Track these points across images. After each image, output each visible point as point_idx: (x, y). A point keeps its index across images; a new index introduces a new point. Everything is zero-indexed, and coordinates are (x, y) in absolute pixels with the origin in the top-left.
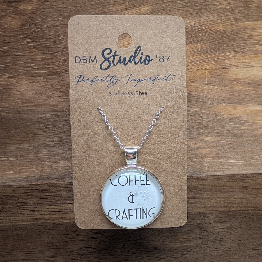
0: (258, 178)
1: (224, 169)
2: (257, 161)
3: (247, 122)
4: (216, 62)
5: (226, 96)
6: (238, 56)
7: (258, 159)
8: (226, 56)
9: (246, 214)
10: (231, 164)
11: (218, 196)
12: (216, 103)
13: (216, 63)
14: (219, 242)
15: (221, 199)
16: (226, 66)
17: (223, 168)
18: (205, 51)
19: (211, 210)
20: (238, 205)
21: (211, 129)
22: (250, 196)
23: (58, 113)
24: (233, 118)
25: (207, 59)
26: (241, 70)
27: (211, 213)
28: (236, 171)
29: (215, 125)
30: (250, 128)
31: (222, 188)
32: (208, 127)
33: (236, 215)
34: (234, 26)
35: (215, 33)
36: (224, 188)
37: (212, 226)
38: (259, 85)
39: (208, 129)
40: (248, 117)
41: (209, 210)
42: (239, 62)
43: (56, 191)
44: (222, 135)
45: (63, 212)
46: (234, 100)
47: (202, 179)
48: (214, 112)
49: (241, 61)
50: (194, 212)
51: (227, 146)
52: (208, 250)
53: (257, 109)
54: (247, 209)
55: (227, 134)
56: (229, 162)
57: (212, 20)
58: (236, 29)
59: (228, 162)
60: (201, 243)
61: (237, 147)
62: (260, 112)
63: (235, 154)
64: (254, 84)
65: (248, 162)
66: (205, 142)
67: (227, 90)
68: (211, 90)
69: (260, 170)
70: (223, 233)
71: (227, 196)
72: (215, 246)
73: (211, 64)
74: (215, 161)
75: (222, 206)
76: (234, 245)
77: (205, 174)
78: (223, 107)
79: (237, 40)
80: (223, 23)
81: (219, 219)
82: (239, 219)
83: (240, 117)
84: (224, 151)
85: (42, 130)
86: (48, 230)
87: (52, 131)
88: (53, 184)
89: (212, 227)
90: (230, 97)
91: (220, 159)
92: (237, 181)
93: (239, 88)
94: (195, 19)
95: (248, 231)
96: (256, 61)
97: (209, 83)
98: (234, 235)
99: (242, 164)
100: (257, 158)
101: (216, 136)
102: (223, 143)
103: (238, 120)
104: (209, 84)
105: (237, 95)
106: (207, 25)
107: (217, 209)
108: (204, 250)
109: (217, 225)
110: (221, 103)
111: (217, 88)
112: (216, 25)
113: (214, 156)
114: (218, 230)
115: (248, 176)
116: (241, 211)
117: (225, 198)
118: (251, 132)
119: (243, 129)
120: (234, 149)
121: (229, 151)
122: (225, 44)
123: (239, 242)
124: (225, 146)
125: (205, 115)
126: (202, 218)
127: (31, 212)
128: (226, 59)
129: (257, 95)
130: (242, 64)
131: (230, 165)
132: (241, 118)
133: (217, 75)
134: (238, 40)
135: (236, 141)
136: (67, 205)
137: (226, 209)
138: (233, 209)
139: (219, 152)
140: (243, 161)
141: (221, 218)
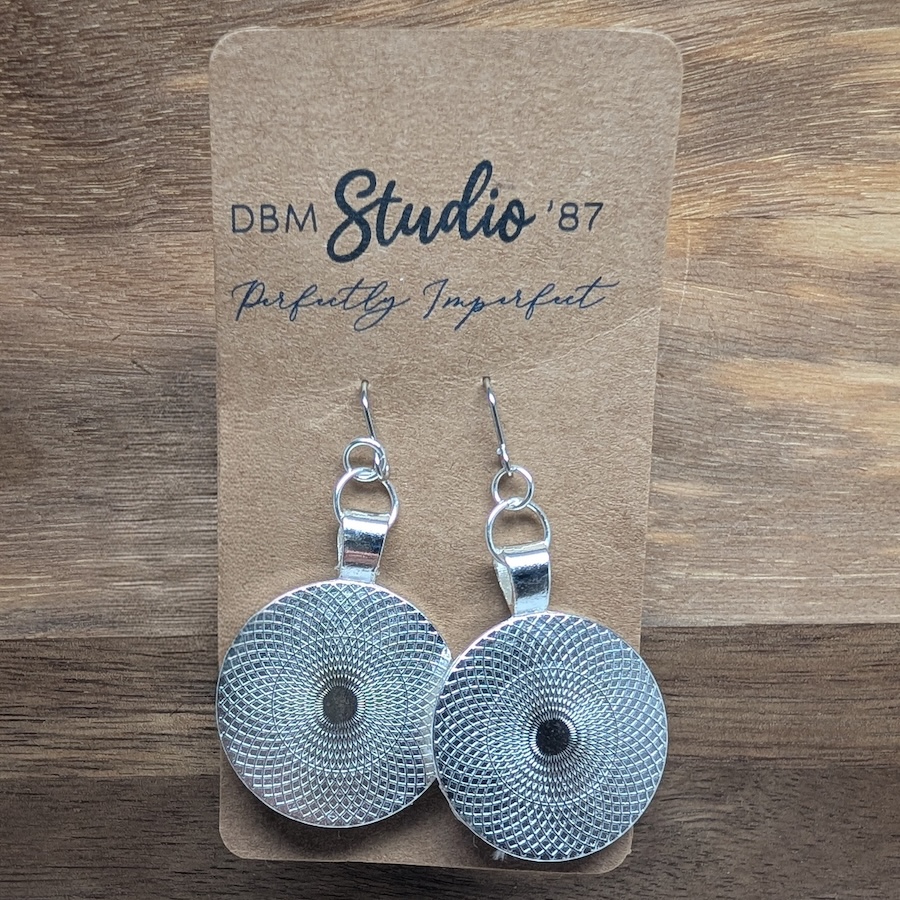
0: (856, 641)
1: (730, 603)
2: (857, 579)
3: (832, 430)
4: (730, 191)
5: (759, 329)
6: (815, 168)
7: (861, 572)
8: (770, 165)
9: (800, 770)
10: (756, 588)
11: (700, 702)
12: (718, 354)
13: (729, 195)
14: (693, 866)
15: (710, 715)
16: (768, 208)
17: (726, 599)
18: (690, 144)
20: (774, 739)
21: (691, 454)
22: (820, 706)
24: (780, 412)
25: (695, 179)
26: (823, 223)
28: (774, 615)
29: (710, 438)
30: (841, 453)
31: (720, 673)
32: (680, 447)
33: (764, 772)
34: (811, 44)
35: (732, 71)
36: (726, 673)
37: (669, 811)
38: (890, 286)
39: (680, 453)
40: (838, 412)
42: (820, 191)
44: (732, 476)
46: (788, 341)
48: (707, 389)
49: (825, 187)
51: (748, 519)
52: (652, 893)
53: (874, 379)
54: (805, 752)
55: (752, 473)
56: (751, 581)
57: (725, 19)
58: (818, 57)
59: (746, 578)
61: (783, 525)
62: (883, 394)
63: (774, 551)
64: (869, 283)
65: (822, 582)
66: (665, 501)
67: (764, 305)
68: (700, 302)
69: (864, 612)
70: (711, 834)
71: (735, 703)
72: (678, 881)
73: (711, 197)
74: (697, 576)
75: (710, 739)
76: (746, 880)
77: (660, 620)
78: (741, 368)
79: (817, 102)
80: (768, 33)
81: (699, 784)
82: (770, 788)
83: (805, 410)
84: (733, 538)
89: (672, 814)
90: (771, 331)
91: (719, 568)
92: (774, 652)
93: (811, 294)
94: (658, 12)
95: (803, 832)
96: (886, 190)
97: (698, 275)
98: (750, 844)
99: (801, 589)
100: (859, 567)
101: (707, 480)
103: (799, 421)
104: (696, 278)
105: (800, 324)
106: (705, 37)
109: (690, 806)
110: (736, 355)
111: (724, 296)
112: (742, 37)
113: (696, 557)
114: (691, 825)
115: (817, 633)
116: (782, 759)
117: (725, 710)
118: (844, 470)
119: (813, 458)
120: (773, 532)
121: (753, 538)
122: (769, 116)
123: (766, 869)
124: (738, 519)
125: (672, 400)
128: (768, 180)
129: (877, 325)
130: (831, 200)
131: (753, 590)
132: (809, 413)
133: (728, 242)
134: (823, 101)
135: (783, 503)
137: (727, 751)
138: (754, 753)
139: (715, 540)
140: (803, 578)
141: (707, 781)
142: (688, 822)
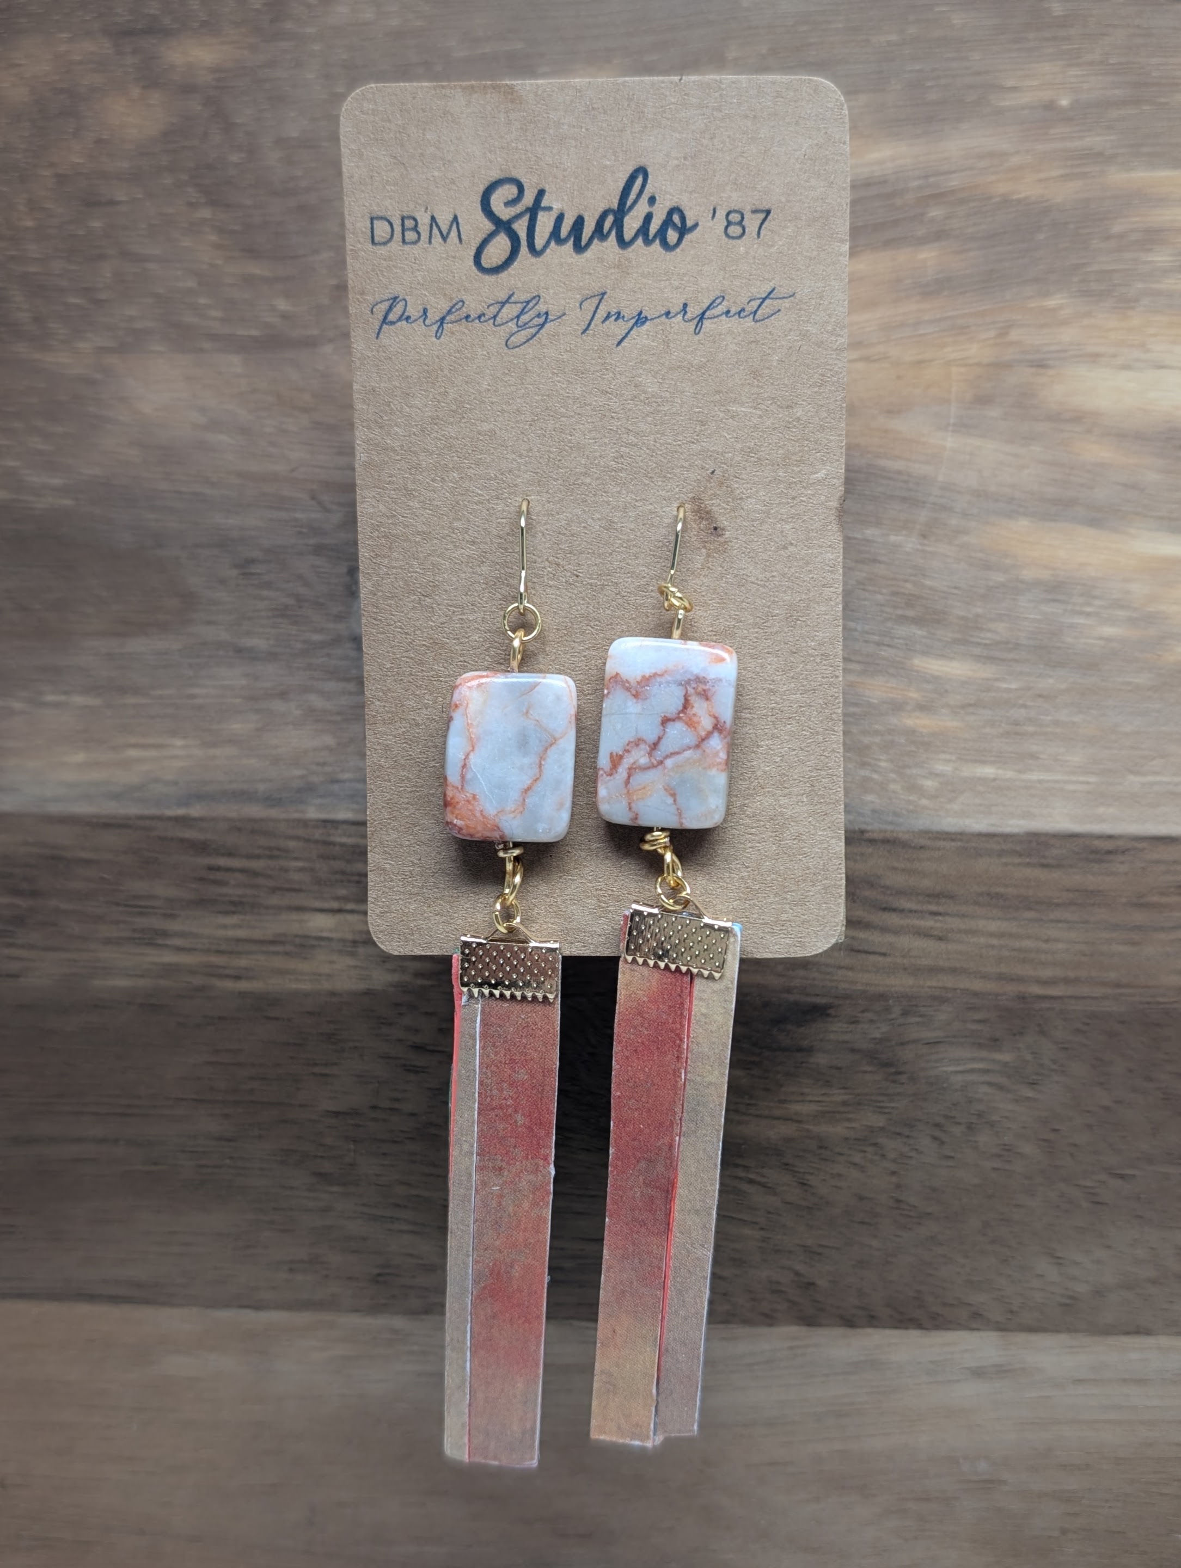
0: (1155, 857)
1: (1005, 806)
2: (1155, 783)
3: (1122, 607)
4: (998, 336)
5: (1036, 489)
9: (1092, 1012)
10: (1035, 788)
11: (970, 924)
12: (988, 514)
14: (963, 1128)
15: (982, 940)
17: (1000, 801)
19: (934, 984)
20: (1060, 973)
22: (1114, 934)
23: (299, 515)
24: (1061, 584)
25: (960, 320)
26: (1105, 376)
27: (934, 998)
28: (1058, 822)
29: (979, 610)
30: (1133, 634)
31: (993, 890)
32: (946, 619)
33: (1049, 1014)
36: (1001, 890)
37: (933, 1058)
39: (946, 626)
40: (1129, 587)
41: (929, 983)
43: (267, 852)
44: (1006, 656)
45: (289, 948)
46: (1067, 504)
47: (904, 845)
48: (976, 554)
50: (859, 987)
51: (1025, 706)
53: (1168, 552)
54: (1098, 991)
56: (1031, 781)
59: (1024, 777)
60: (882, 1129)
63: (1057, 746)
64: (1158, 444)
65: (1114, 784)
66: (928, 682)
67: (1040, 462)
68: (968, 456)
69: (1164, 822)
70: (985, 1089)
72: (945, 1146)
73: (978, 342)
74: (965, 771)
75: (983, 969)
76: (1028, 1148)
77: (921, 822)
78: (1016, 532)
81: (970, 1026)
82: (1057, 1033)
83: (1090, 583)
85: (223, 582)
86: (220, 1018)
87: (265, 593)
88: (255, 821)
89: (937, 1061)
90: (1050, 492)
91: (992, 763)
92: (1058, 866)
93: (1094, 453)
95: (1097, 1090)
97: (965, 426)
98: (1033, 1103)
99: (1090, 792)
100: (1157, 769)
101: (978, 658)
102: (1008, 690)
103: (1084, 595)
104: (963, 429)
107: (965, 983)
108: (894, 1161)
109: (959, 1052)
110: (1010, 517)
113: (964, 748)
114: (959, 1078)
115: (1109, 845)
116: (1070, 997)
117: (1001, 935)
118: (1137, 654)
119: (1101, 638)
123: (1053, 1136)
124: (1014, 705)
126: (893, 1016)
127: (152, 938)
129: (1170, 490)
131: (1032, 792)
132: (1095, 587)
136: (307, 916)
137: (1003, 986)
138: (1037, 990)
139: (988, 730)
140: (1092, 779)
141: (979, 1021)
142: (957, 1072)
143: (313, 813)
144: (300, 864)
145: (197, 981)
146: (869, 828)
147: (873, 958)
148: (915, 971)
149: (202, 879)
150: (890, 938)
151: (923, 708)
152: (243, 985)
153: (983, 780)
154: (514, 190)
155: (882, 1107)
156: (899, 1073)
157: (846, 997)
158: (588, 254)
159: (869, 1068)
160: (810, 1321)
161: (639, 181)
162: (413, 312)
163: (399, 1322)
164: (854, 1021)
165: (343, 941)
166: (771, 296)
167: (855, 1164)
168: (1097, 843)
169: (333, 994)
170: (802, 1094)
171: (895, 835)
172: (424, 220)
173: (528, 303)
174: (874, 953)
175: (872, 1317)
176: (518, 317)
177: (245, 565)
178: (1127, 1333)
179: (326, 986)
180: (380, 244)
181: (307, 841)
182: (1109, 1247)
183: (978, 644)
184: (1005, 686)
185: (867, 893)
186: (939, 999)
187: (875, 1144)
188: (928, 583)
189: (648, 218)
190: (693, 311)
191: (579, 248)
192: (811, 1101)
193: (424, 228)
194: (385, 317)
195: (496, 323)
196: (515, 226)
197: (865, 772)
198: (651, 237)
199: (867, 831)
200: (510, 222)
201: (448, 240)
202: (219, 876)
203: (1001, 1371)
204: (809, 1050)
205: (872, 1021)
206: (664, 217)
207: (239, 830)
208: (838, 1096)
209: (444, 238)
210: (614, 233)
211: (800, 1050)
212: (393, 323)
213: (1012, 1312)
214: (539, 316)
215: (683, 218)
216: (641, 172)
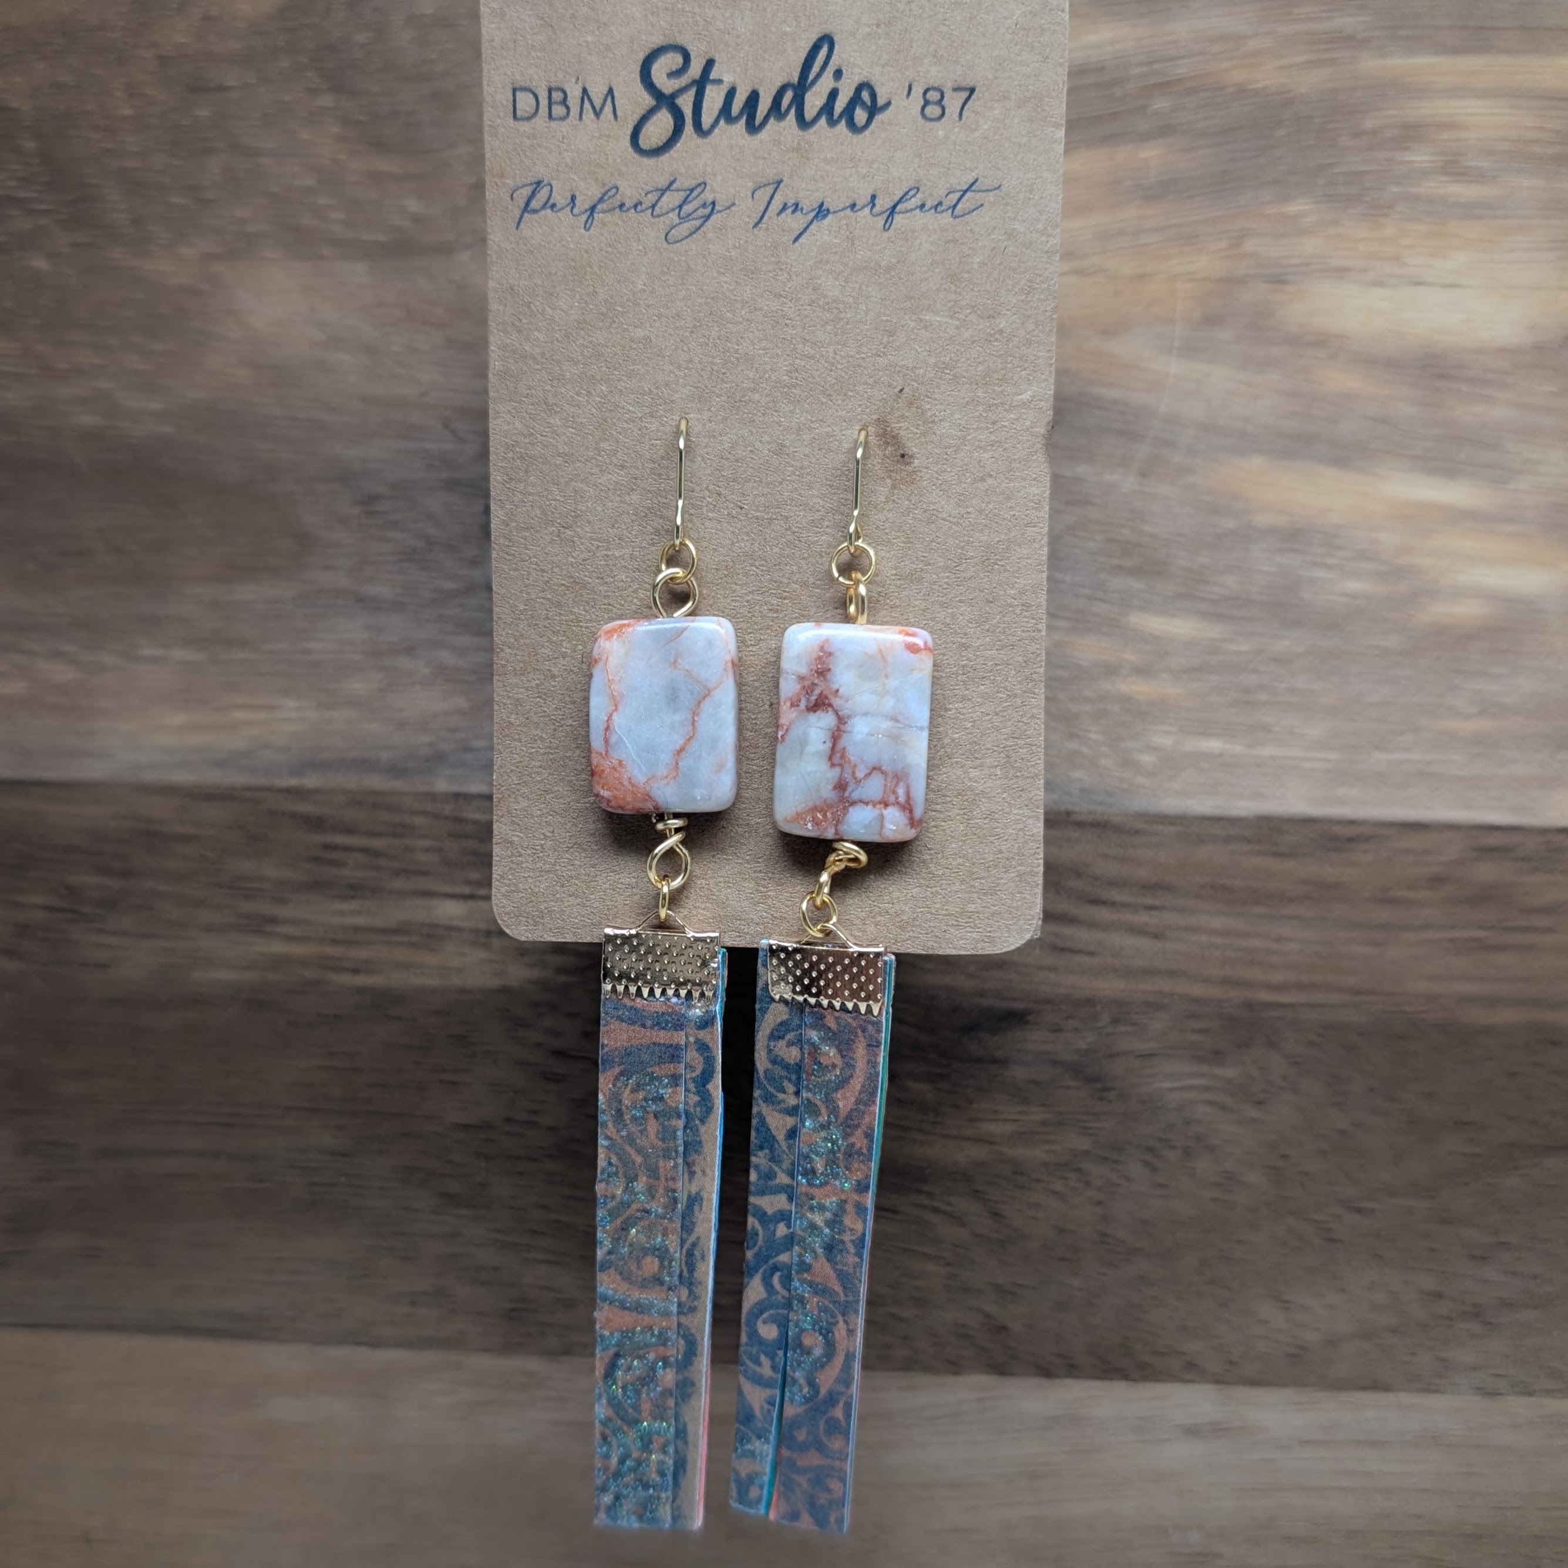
1: (1232, 787)
10: (1268, 766)
11: (1191, 919)
13: (1231, 252)
16: (1281, 270)
17: (1227, 780)
19: (1149, 988)
20: (1292, 977)
23: (430, 446)
24: (1299, 532)
25: (1187, 229)
27: (1148, 1004)
28: (1293, 804)
29: (1206, 561)
30: (1381, 590)
36: (1227, 881)
41: (1142, 987)
43: (390, 830)
45: (414, 938)
47: (1116, 829)
48: (1203, 497)
50: (1063, 991)
51: (1257, 671)
59: (1255, 752)
60: (1087, 1153)
66: (1147, 642)
69: (1413, 806)
70: (1205, 1109)
73: (1207, 253)
74: (1187, 745)
75: (1205, 972)
77: (1136, 803)
78: (1249, 472)
81: (1189, 1036)
82: (1288, 1046)
83: (1333, 531)
85: (342, 521)
86: (335, 1016)
87: (390, 534)
88: (377, 793)
91: (1218, 737)
92: (1292, 855)
98: (1258, 1125)
99: (1329, 771)
100: (1405, 744)
101: (1203, 616)
102: (1238, 653)
107: (1184, 987)
108: (1100, 1189)
109: (1176, 1066)
111: (1225, 378)
114: (1177, 1095)
116: (1304, 1005)
119: (1344, 594)
120: (1291, 692)
123: (1281, 1162)
126: (1101, 1024)
127: (259, 925)
128: (1280, 237)
131: (1264, 770)
136: (436, 902)
137: (1227, 991)
138: (1266, 996)
139: (1214, 698)
140: (1333, 756)
141: (1200, 1031)
142: (1171, 1089)
143: (442, 785)
144: (427, 843)
145: (310, 974)
146: (1077, 809)
147: (1079, 959)
148: (1129, 973)
149: (315, 859)
150: (1098, 935)
151: (1142, 671)
152: (362, 980)
153: (1208, 756)
154: (679, 59)
155: (1086, 1128)
156: (1106, 1089)
157: (1048, 1001)
158: (763, 135)
159: (1071, 1083)
160: (1001, 1369)
161: (824, 52)
162: (560, 198)
163: (534, 1364)
164: (1057, 1030)
165: (476, 931)
166: (973, 188)
167: (1055, 1193)
168: (1338, 830)
169: (463, 991)
170: (996, 1112)
171: (1106, 817)
172: (574, 93)
173: (692, 190)
174: (1079, 952)
175: (1072, 1366)
176: (680, 207)
177: (368, 502)
178: (1363, 1388)
179: (456, 981)
180: (523, 119)
181: (436, 816)
182: (1343, 1290)
183: (1204, 599)
184: (1233, 647)
185: (1073, 883)
186: (1154, 1006)
187: (1079, 1170)
188: (1147, 528)
189: (833, 94)
190: (884, 203)
191: (753, 128)
192: (1006, 1120)
193: (574, 102)
194: (527, 204)
195: (655, 214)
196: (679, 101)
197: (1073, 745)
198: (836, 116)
199: (1074, 813)
200: (674, 96)
201: (602, 116)
202: (335, 855)
203: (1218, 1430)
204: (1004, 1062)
205: (1076, 1030)
206: (851, 94)
207: (359, 803)
208: (1037, 1115)
209: (597, 114)
210: (793, 111)
211: (994, 1061)
212: (535, 211)
213: (1231, 1363)
214: (704, 206)
215: (873, 96)
216: (827, 40)
